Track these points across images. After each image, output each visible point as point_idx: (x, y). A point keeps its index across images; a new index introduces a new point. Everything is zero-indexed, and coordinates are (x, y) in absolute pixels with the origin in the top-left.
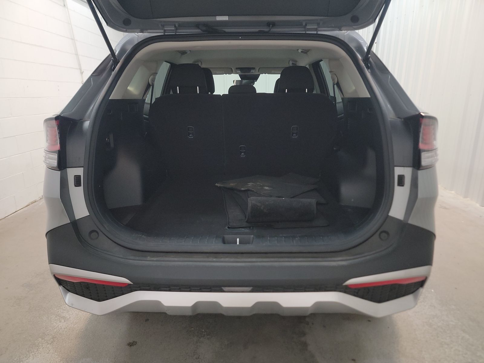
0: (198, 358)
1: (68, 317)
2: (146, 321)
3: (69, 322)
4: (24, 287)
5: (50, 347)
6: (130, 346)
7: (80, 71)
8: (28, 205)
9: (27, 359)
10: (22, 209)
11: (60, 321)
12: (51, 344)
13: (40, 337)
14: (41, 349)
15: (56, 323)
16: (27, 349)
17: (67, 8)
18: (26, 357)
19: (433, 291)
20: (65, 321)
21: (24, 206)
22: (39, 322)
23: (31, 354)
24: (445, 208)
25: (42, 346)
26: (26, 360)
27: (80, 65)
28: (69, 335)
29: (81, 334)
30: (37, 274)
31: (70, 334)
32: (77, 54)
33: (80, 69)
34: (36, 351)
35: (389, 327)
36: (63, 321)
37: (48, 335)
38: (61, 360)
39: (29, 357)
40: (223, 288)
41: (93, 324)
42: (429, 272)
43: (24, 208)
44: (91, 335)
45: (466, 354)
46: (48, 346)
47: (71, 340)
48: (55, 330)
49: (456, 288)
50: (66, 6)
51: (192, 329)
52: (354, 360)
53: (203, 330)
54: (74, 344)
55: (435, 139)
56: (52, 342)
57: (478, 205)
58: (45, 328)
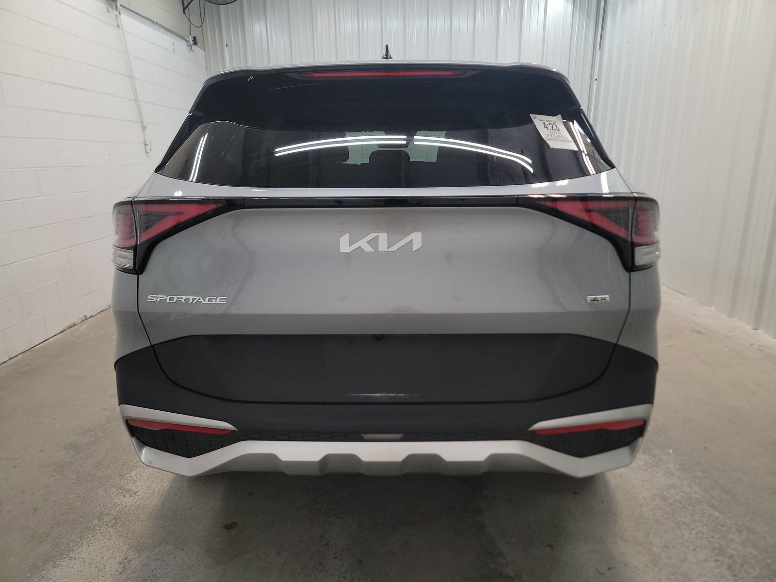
0: (327, 544)
1: (136, 491)
2: (249, 495)
3: (138, 497)
4: (67, 449)
5: (111, 531)
6: (228, 529)
7: (142, 125)
8: (64, 331)
9: (80, 548)
10: (54, 336)
11: (124, 496)
12: (112, 527)
13: (95, 519)
14: (98, 534)
15: (118, 498)
16: (77, 534)
17: (122, 29)
18: (77, 545)
19: (671, 451)
20: (131, 496)
21: (58, 333)
22: (93, 497)
23: (85, 541)
24: (699, 332)
25: (100, 530)
26: (78, 549)
27: (141, 116)
28: (138, 515)
29: (156, 513)
30: (85, 431)
31: (139, 513)
32: (136, 100)
33: (142, 122)
34: (92, 537)
35: (603, 502)
36: (128, 495)
37: (108, 514)
38: (128, 548)
39: (82, 546)
40: (362, 435)
41: (173, 499)
42: (649, 413)
43: (57, 334)
44: (170, 514)
45: (713, 537)
46: (108, 530)
47: (142, 521)
48: (118, 508)
49: (706, 448)
50: (120, 26)
51: (318, 505)
52: (551, 546)
53: (333, 507)
54: (146, 527)
55: (655, 229)
56: (114, 525)
57: (749, 328)
58: (103, 506)
